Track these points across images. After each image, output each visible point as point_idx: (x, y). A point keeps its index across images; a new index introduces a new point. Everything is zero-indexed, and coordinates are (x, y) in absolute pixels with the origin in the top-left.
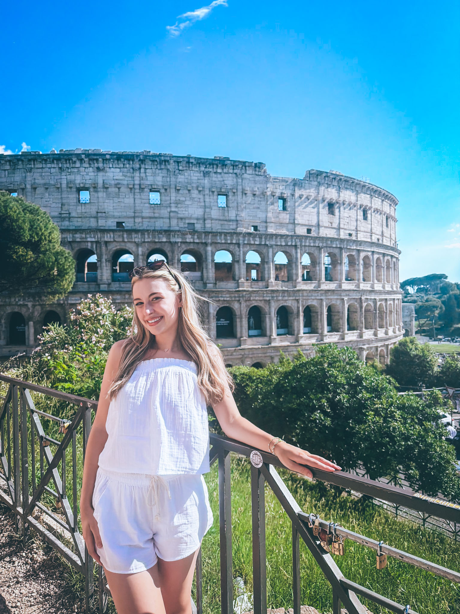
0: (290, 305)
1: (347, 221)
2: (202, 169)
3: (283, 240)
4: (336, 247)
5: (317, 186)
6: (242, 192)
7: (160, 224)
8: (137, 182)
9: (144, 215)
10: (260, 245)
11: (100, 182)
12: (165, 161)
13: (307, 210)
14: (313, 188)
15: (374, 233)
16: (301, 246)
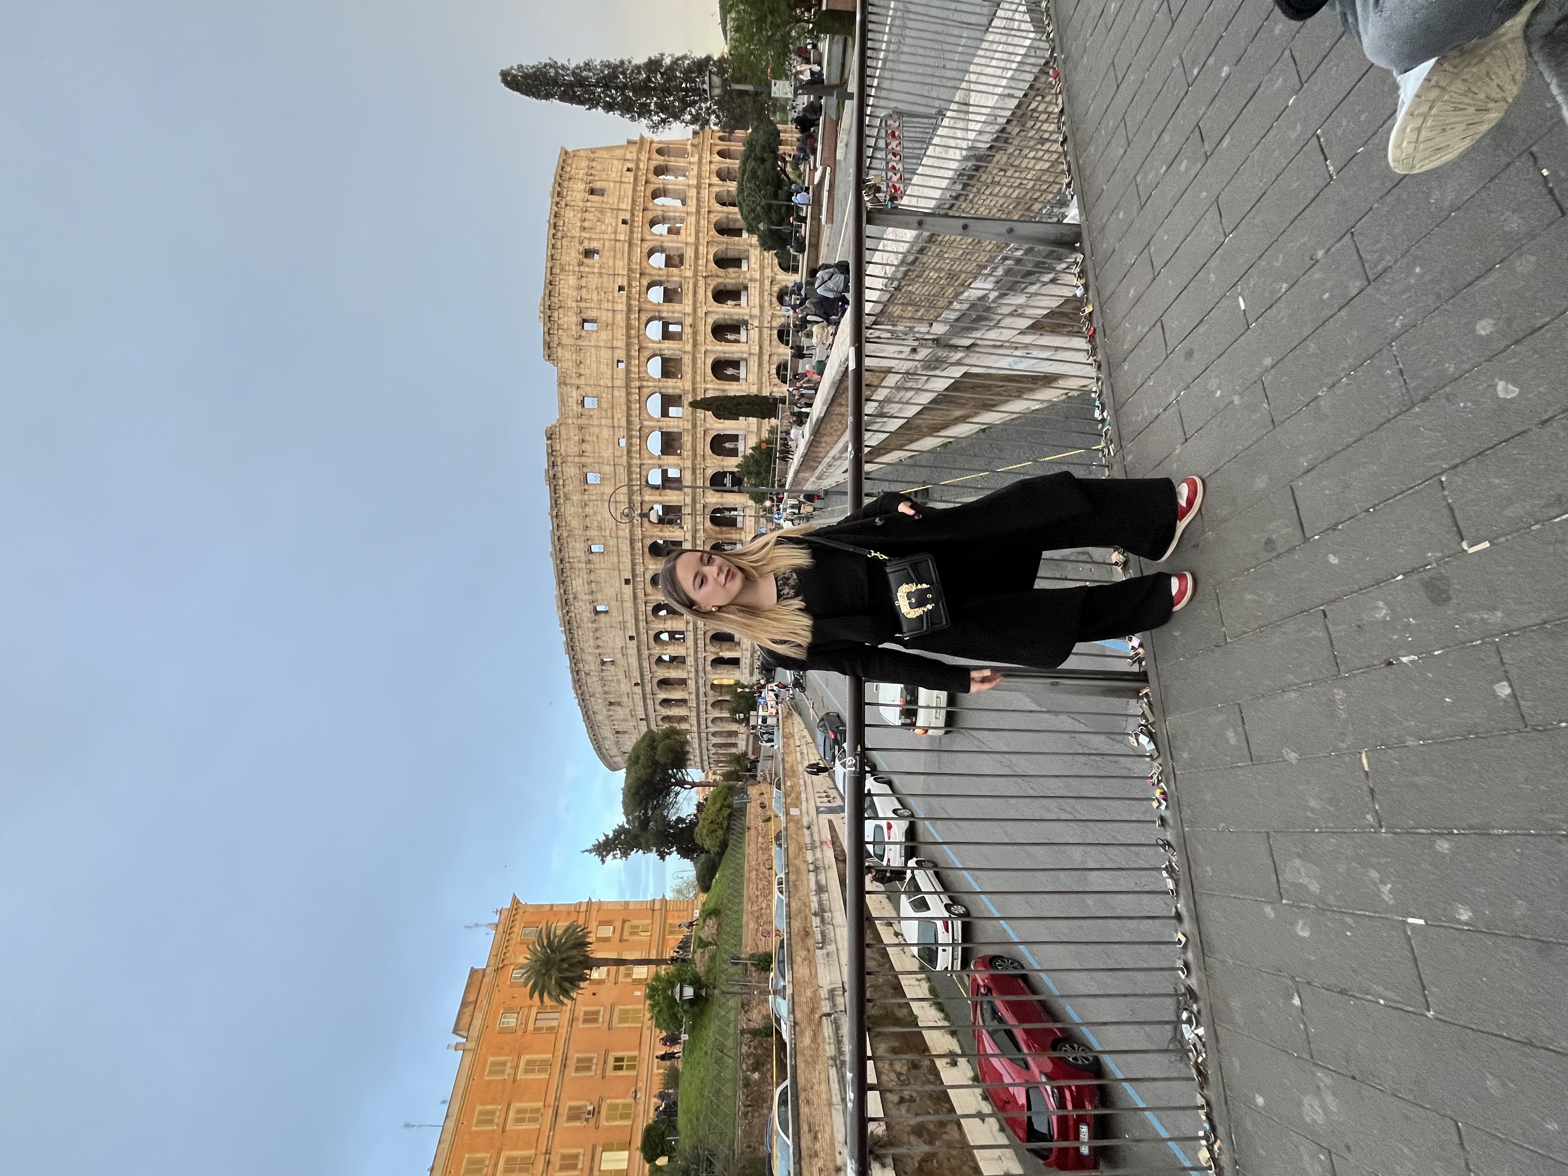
1: (603, 293)
2: (562, 501)
3: (633, 406)
5: (563, 348)
6: (581, 456)
7: (625, 547)
8: (584, 566)
9: (615, 560)
10: (640, 437)
11: (587, 597)
12: (559, 539)
13: (594, 365)
14: (566, 355)
15: (615, 233)
16: (640, 379)
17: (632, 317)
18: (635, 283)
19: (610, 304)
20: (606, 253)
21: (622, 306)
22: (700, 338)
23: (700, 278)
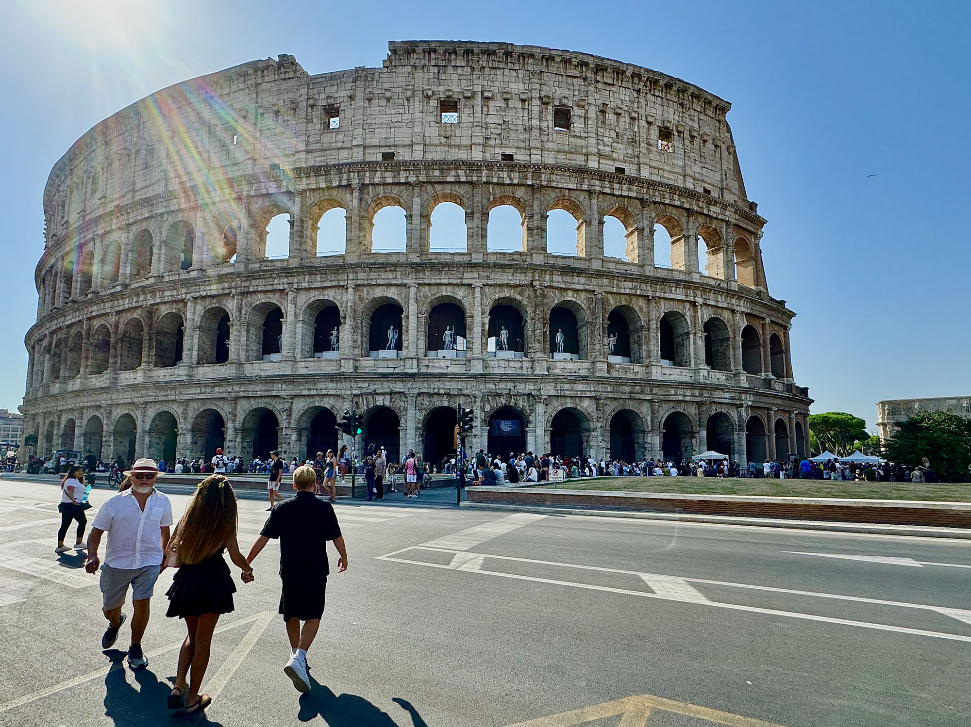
0: (331, 298)
1: (499, 132)
3: (322, 179)
4: (459, 182)
5: (409, 73)
6: (256, 113)
13: (385, 119)
14: (400, 78)
15: (600, 155)
16: (363, 187)
17: (461, 173)
18: (516, 178)
19: (481, 142)
20: (565, 140)
21: (477, 155)
22: (429, 277)
23: (529, 277)
